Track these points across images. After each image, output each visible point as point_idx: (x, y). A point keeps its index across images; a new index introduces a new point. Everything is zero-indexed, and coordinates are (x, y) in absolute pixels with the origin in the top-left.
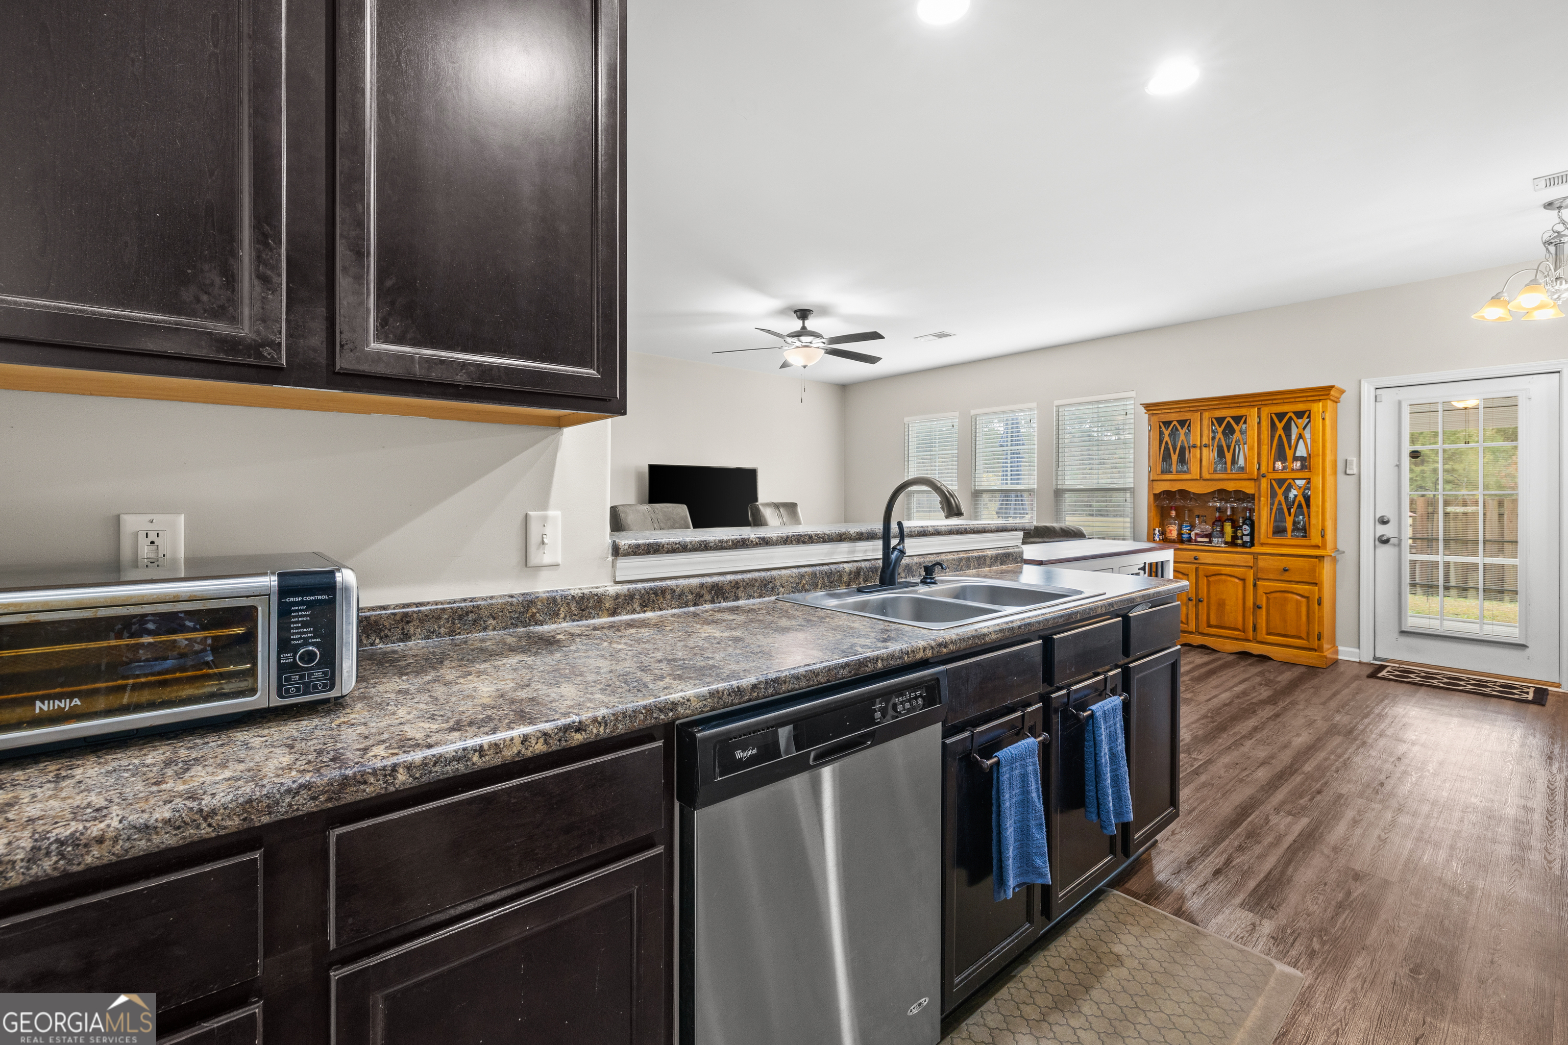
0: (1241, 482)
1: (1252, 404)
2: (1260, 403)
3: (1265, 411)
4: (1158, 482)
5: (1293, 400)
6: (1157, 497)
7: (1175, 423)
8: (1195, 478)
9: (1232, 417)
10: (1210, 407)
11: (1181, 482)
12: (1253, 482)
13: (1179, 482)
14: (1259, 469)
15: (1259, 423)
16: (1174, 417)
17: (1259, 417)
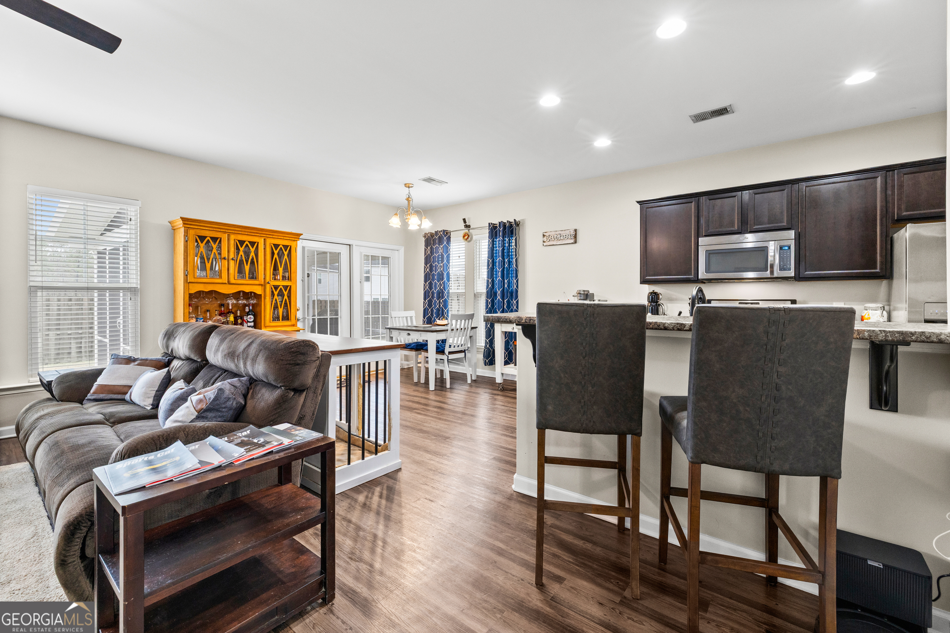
0: (253, 286)
1: (261, 235)
2: (265, 236)
3: (270, 241)
4: (193, 284)
5: (283, 238)
6: (191, 296)
7: (208, 238)
8: (224, 282)
9: (249, 242)
10: (235, 232)
11: (213, 285)
12: (260, 286)
13: (210, 285)
14: (265, 279)
15: (265, 249)
16: (208, 234)
17: (265, 244)
